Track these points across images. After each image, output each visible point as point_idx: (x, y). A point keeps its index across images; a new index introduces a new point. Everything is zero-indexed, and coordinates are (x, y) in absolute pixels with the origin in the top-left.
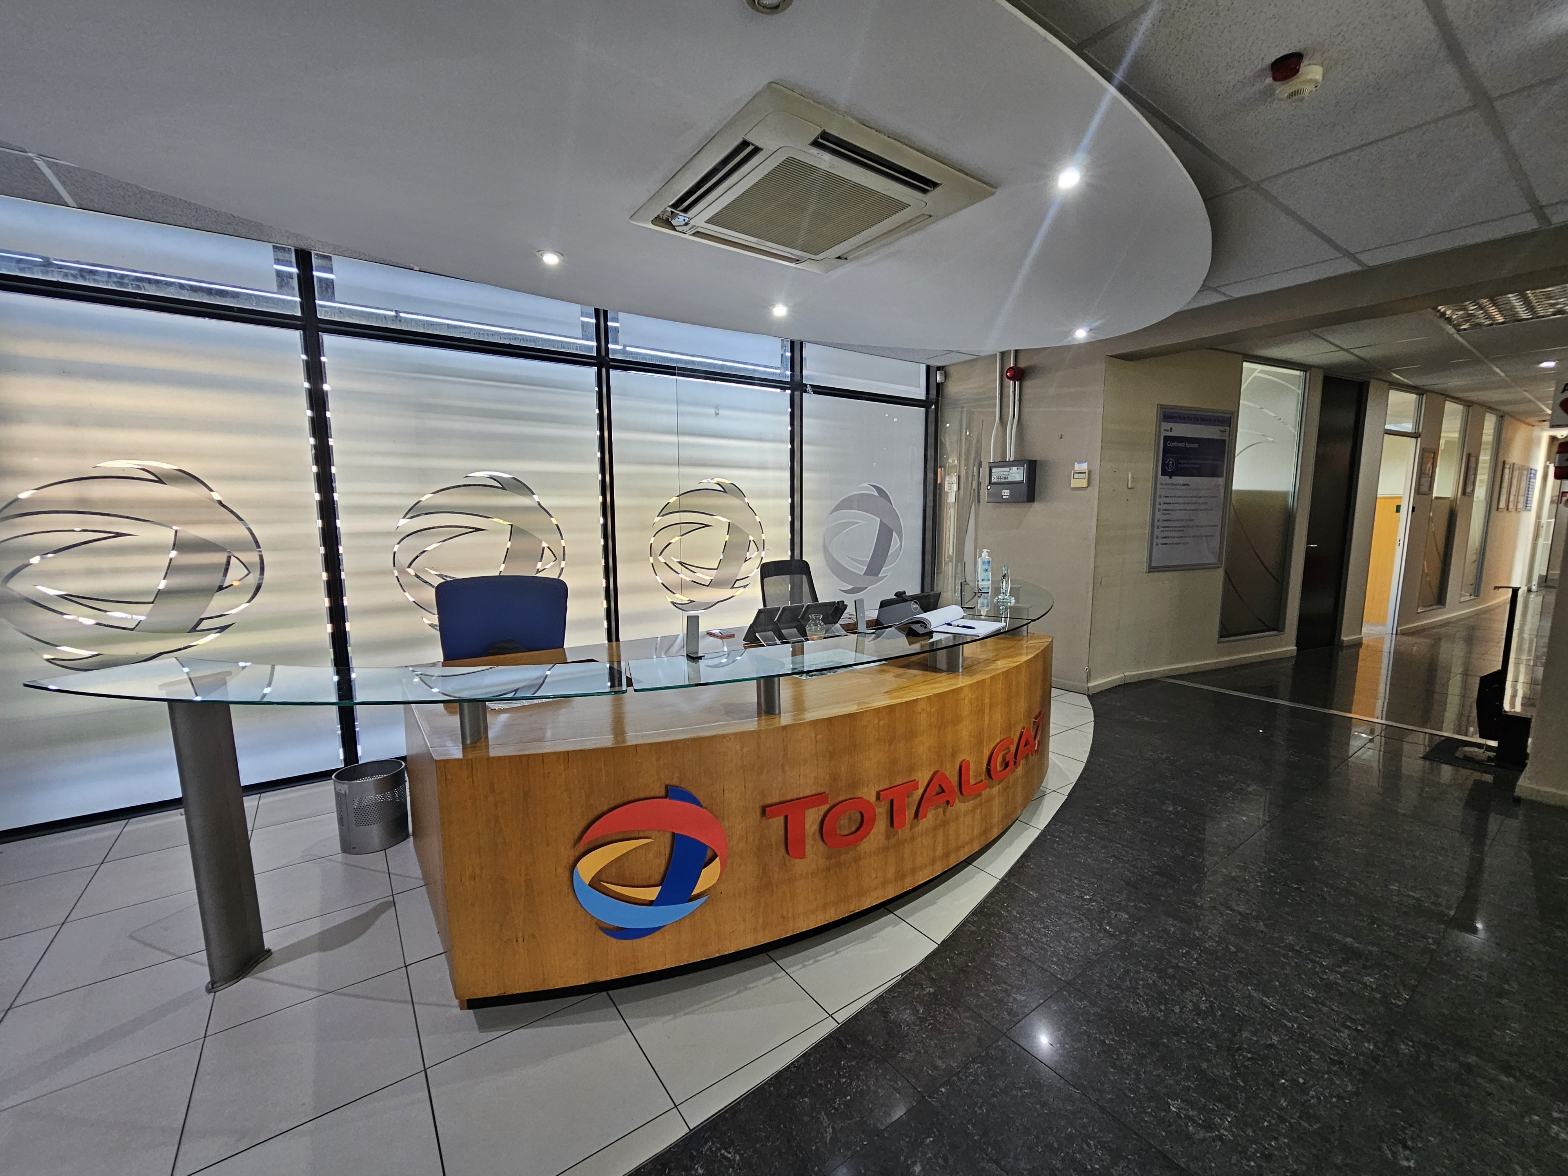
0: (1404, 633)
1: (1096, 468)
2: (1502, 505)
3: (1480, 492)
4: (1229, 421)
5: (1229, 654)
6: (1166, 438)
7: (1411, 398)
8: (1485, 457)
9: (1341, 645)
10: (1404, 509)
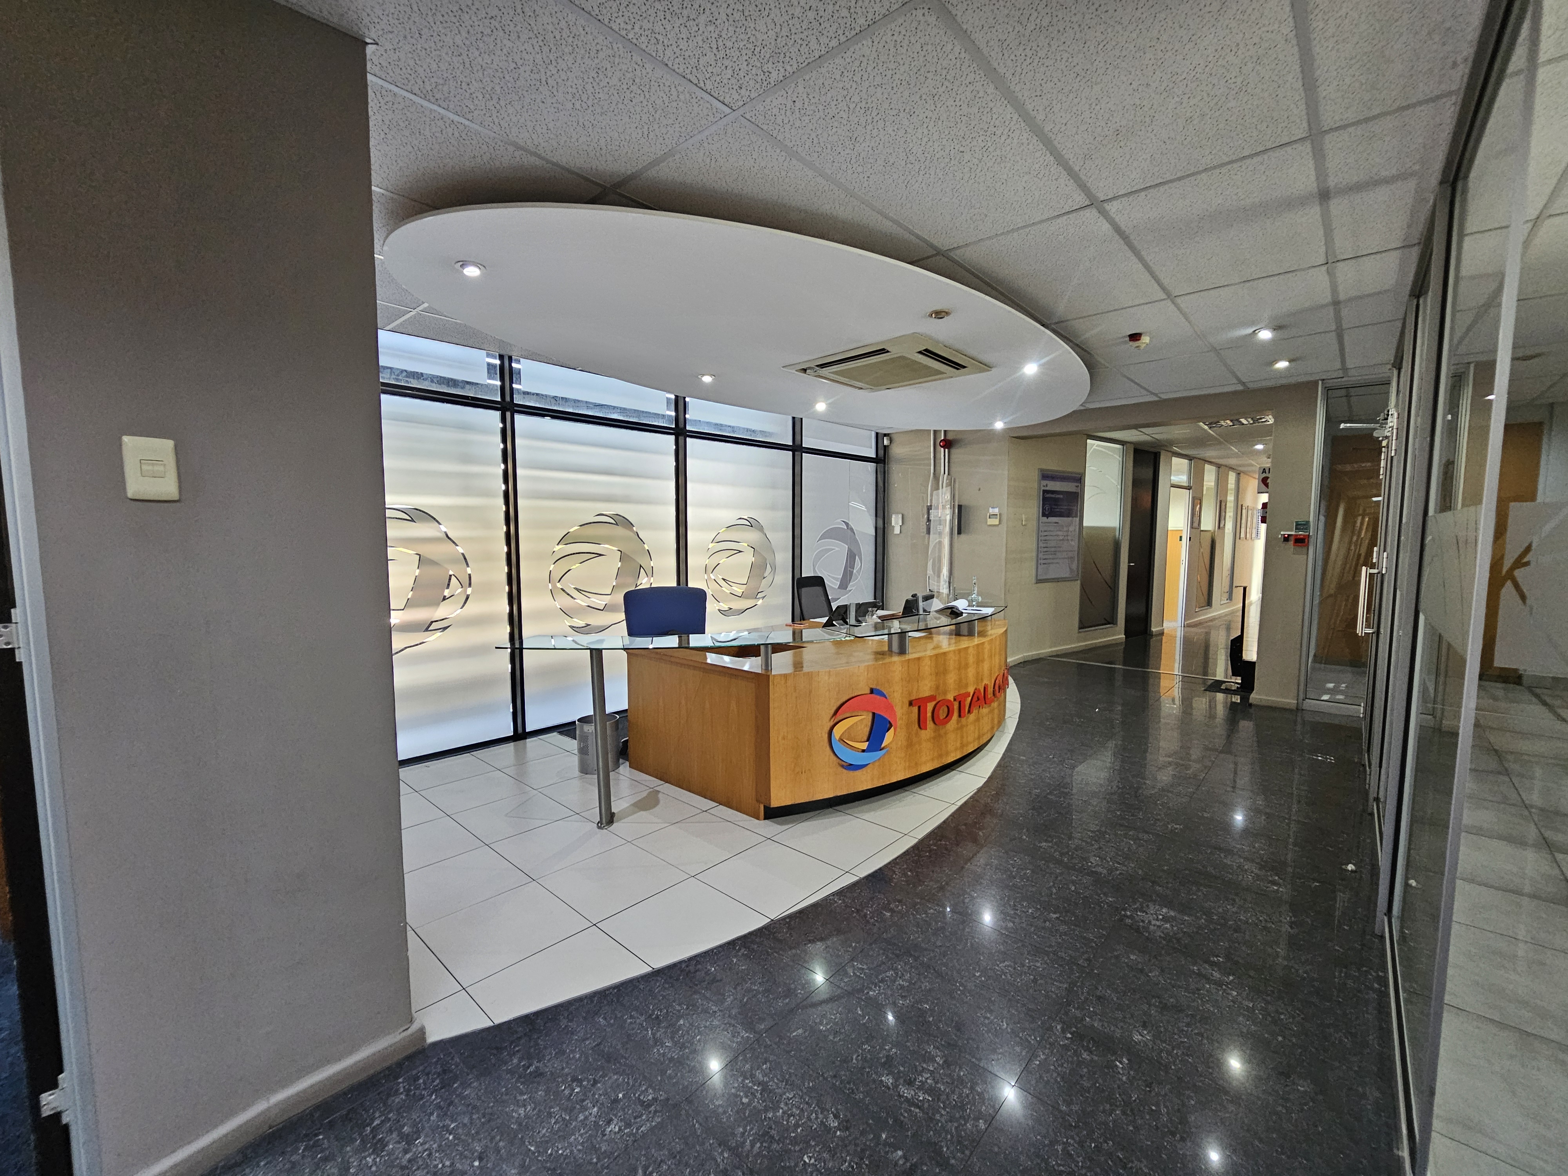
0: (1189, 626)
1: (1005, 511)
2: (1243, 535)
3: (1229, 526)
4: (1079, 479)
5: (1085, 640)
6: (1044, 491)
7: (1185, 462)
8: (1231, 498)
9: (1151, 635)
10: (1184, 539)
